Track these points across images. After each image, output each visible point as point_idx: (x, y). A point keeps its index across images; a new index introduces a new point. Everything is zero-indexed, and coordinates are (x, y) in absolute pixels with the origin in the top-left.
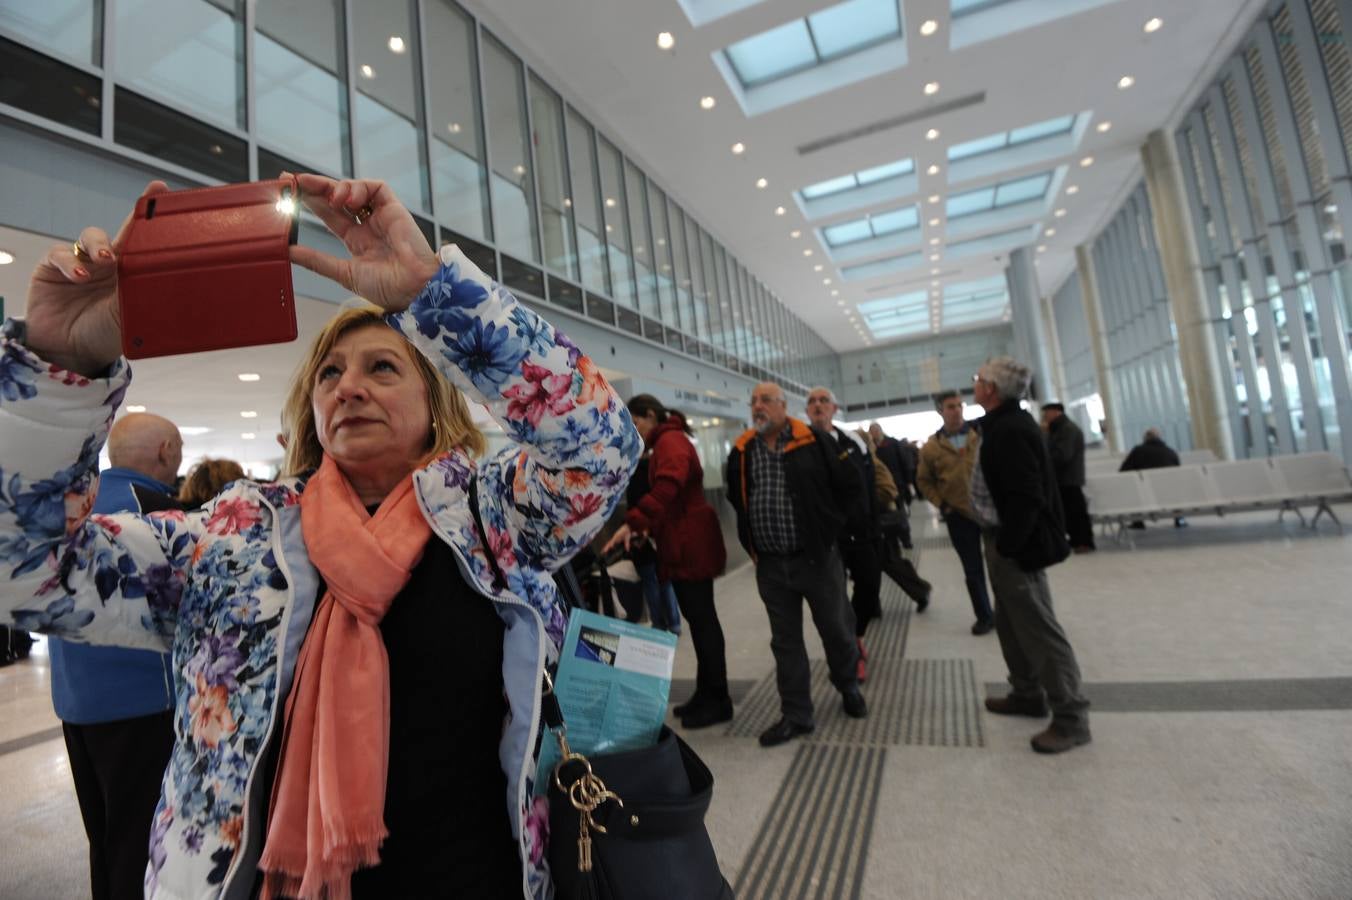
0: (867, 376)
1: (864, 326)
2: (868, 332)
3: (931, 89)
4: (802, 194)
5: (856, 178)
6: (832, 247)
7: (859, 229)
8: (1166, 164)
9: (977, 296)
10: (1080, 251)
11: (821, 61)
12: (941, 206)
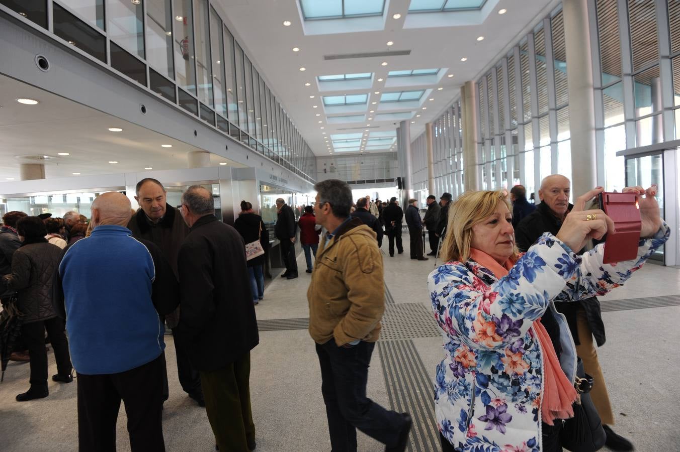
0: (328, 170)
1: (331, 146)
2: (332, 148)
3: (390, 43)
4: (318, 78)
5: (345, 76)
6: (326, 105)
7: (340, 99)
8: (470, 97)
9: (381, 138)
10: (427, 125)
11: (344, 17)
12: (379, 96)
